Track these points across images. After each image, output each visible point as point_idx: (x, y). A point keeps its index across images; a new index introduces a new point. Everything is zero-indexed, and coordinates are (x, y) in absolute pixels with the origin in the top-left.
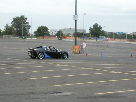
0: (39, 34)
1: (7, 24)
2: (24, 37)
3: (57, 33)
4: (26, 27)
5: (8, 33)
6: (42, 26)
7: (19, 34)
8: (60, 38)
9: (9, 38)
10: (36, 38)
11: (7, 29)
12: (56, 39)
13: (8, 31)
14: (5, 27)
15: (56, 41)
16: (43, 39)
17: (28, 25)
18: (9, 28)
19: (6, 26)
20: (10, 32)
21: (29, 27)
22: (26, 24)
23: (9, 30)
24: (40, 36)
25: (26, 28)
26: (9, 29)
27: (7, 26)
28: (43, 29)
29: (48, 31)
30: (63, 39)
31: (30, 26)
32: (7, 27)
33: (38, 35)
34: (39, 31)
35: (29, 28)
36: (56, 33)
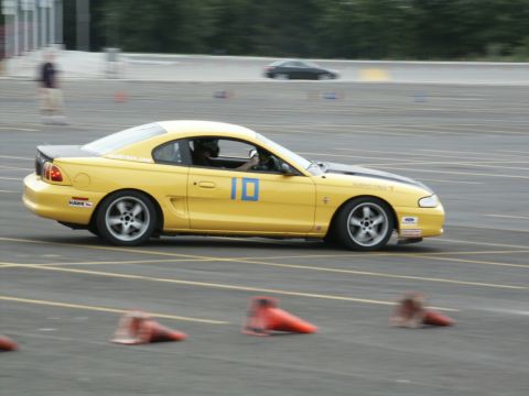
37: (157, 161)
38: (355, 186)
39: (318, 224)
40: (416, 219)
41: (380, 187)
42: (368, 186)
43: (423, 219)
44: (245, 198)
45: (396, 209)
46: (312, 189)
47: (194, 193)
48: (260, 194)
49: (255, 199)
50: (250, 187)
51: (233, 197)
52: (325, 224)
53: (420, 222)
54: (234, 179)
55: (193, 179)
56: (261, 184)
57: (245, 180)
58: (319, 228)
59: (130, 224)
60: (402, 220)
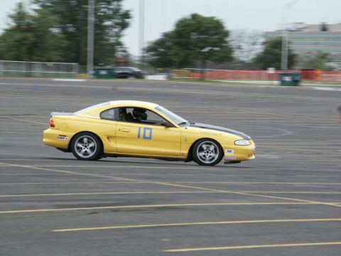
0: (183, 53)
1: (20, 6)
2: (103, 73)
3: (266, 52)
4: (109, 18)
5: (24, 49)
6: (194, 16)
7: (73, 55)
8: (287, 79)
9: (28, 75)
10: (161, 77)
11: (18, 29)
12: (266, 82)
13: (25, 39)
14: (11, 17)
15: (268, 90)
16: (201, 80)
17: (116, 11)
18: (29, 24)
19: (13, 13)
20: (34, 45)
21: (123, 20)
22: (109, 3)
23: (29, 35)
24: (184, 63)
25: (107, 23)
26: (29, 29)
27: (19, 13)
28: (203, 33)
29: (227, 39)
30: (305, 84)
31: (126, 15)
32: (20, 16)
33: (176, 59)
34: (183, 40)
35: (124, 26)
36: (259, 49)
37: (102, 118)
38: (201, 133)
39: (182, 152)
40: (233, 151)
41: (214, 134)
42: (208, 134)
43: (236, 151)
44: (145, 137)
45: (223, 145)
46: (179, 134)
47: (119, 134)
48: (153, 134)
49: (150, 138)
50: (148, 132)
51: (139, 137)
52: (186, 152)
53: (235, 153)
54: (140, 128)
55: (119, 127)
56: (153, 131)
57: (145, 128)
58: (183, 154)
59: (86, 149)
60: (225, 151)
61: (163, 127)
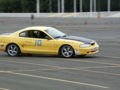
37: (20, 36)
40: (79, 50)
42: (67, 42)
43: (81, 50)
44: (38, 45)
48: (42, 43)
51: (36, 45)
55: (27, 40)
58: (56, 53)
60: (75, 50)
61: (47, 40)
